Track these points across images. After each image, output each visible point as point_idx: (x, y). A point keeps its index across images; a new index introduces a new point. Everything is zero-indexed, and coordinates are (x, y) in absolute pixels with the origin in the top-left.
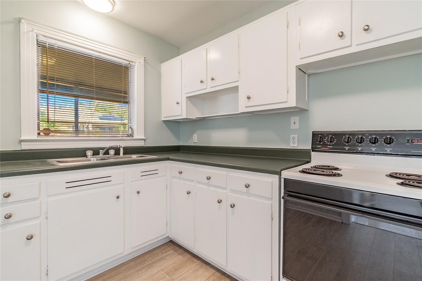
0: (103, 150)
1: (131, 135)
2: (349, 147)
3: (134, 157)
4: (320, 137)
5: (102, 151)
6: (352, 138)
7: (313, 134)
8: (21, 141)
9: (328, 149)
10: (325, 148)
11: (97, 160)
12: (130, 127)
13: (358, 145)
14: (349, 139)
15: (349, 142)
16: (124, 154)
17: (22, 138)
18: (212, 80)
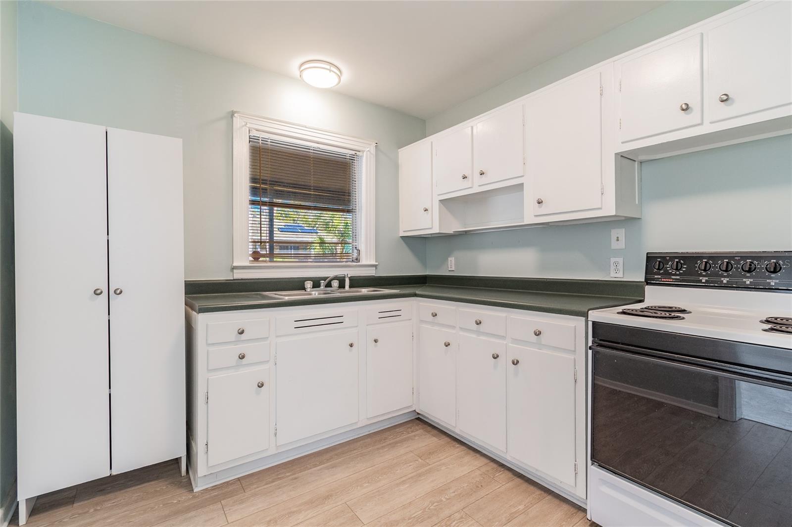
0: (325, 281)
1: (357, 260)
2: (707, 278)
3: (364, 291)
4: (660, 262)
5: (323, 281)
6: (712, 264)
7: (648, 258)
8: (234, 268)
9: (672, 280)
10: (668, 280)
11: (319, 294)
12: (356, 248)
13: (722, 274)
14: (708, 265)
15: (707, 269)
16: (350, 287)
17: (235, 264)
18: (481, 174)
